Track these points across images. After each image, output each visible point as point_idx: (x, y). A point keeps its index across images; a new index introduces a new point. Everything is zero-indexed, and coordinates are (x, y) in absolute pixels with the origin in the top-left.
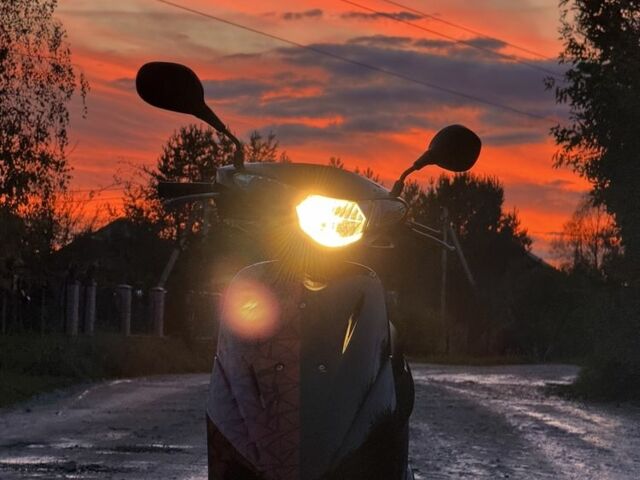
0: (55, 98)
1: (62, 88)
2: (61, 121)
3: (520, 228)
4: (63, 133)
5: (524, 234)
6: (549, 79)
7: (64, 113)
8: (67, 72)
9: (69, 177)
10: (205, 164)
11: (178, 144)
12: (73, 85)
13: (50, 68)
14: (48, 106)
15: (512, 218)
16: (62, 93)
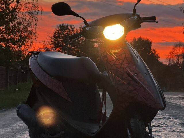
0: (33, 14)
1: (35, 11)
2: (35, 21)
3: (157, 53)
4: (36, 24)
5: (157, 55)
6: (181, 8)
7: (36, 19)
8: (37, 7)
9: (37, 37)
10: (66, 35)
11: (59, 29)
12: (39, 10)
13: (32, 5)
14: (32, 16)
15: (154, 50)
16: (35, 13)
